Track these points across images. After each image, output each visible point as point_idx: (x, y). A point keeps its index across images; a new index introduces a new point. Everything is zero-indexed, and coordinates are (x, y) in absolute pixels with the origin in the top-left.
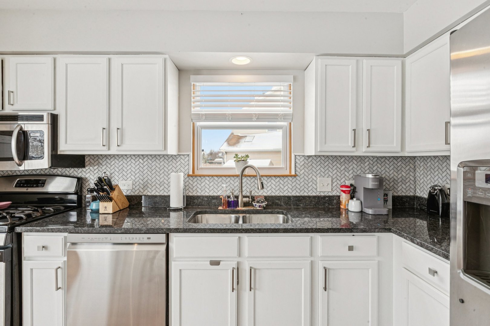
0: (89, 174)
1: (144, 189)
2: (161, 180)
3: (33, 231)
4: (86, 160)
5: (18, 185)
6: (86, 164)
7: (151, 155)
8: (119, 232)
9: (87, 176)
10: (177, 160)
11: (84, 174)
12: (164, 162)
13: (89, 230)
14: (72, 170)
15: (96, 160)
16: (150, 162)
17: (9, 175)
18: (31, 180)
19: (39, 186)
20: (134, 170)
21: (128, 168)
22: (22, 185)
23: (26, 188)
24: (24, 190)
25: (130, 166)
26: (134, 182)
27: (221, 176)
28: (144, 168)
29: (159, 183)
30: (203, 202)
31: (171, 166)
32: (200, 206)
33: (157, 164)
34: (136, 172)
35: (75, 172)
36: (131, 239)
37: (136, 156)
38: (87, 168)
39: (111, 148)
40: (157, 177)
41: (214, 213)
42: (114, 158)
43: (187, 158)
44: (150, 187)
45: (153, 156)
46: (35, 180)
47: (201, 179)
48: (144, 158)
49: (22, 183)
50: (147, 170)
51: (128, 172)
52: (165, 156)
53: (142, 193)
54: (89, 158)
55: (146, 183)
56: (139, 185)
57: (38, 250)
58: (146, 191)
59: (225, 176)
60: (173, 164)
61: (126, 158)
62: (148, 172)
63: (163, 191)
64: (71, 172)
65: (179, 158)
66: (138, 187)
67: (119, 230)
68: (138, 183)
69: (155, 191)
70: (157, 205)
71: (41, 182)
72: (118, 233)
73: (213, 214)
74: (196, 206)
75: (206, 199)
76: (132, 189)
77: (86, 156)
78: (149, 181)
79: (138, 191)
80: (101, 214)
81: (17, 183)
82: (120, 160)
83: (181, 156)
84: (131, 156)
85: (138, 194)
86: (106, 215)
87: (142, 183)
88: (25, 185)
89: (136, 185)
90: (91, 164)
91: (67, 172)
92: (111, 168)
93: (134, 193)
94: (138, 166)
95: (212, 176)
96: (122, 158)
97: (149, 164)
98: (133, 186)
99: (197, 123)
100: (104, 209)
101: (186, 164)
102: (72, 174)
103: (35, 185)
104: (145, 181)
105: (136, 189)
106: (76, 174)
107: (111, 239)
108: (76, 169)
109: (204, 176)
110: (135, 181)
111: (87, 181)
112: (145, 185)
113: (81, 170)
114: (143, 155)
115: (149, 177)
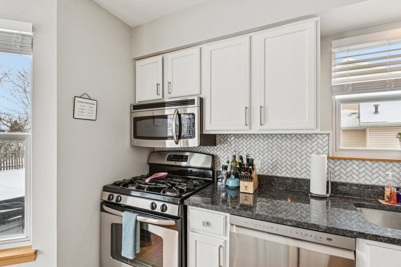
0: (219, 152)
1: (273, 169)
2: (293, 162)
3: (199, 206)
4: (217, 139)
5: (169, 159)
6: (217, 143)
7: (281, 135)
8: (289, 224)
9: (218, 154)
10: (313, 140)
11: (216, 152)
12: (296, 142)
13: (253, 215)
14: (206, 147)
15: (226, 139)
16: (280, 142)
17: (160, 151)
18: (177, 155)
19: (184, 161)
20: (262, 150)
21: (256, 148)
22: (171, 159)
23: (175, 162)
24: (173, 163)
25: (258, 146)
26: (262, 161)
27: (377, 160)
28: (274, 148)
29: (290, 164)
30: (352, 191)
31: (305, 147)
32: (347, 195)
33: (288, 144)
34: (264, 152)
35: (208, 150)
36: (304, 235)
37: (265, 136)
38: (218, 146)
39: (253, 127)
40: (288, 157)
41: (378, 208)
42: (242, 137)
43: (327, 138)
44: (280, 168)
45: (283, 136)
46: (179, 155)
47: (346, 163)
48: (273, 137)
49: (172, 158)
50: (276, 150)
51: (256, 152)
52: (297, 135)
53: (271, 173)
54: (219, 137)
55: (276, 163)
56: (268, 165)
57: (203, 225)
58: (276, 172)
59: (384, 161)
60: (308, 144)
61: (254, 137)
62: (278, 152)
63: (295, 173)
64: (204, 149)
65: (316, 138)
66: (267, 167)
67: (288, 222)
68: (266, 163)
69: (285, 173)
70: (289, 187)
71: (184, 157)
72: (287, 224)
73: (376, 209)
74: (340, 194)
75: (355, 188)
76: (260, 168)
77: (217, 135)
78: (278, 161)
79: (267, 171)
80: (241, 192)
81: (168, 158)
82: (248, 139)
83: (318, 135)
84: (259, 135)
85: (267, 174)
86: (247, 195)
87: (271, 163)
88: (174, 160)
89: (264, 165)
90: (221, 143)
91: (201, 149)
92: (240, 147)
93: (262, 172)
94: (267, 146)
95: (364, 160)
96: (250, 137)
97: (278, 144)
98: (261, 165)
99: (336, 96)
100: (244, 188)
101: (324, 145)
102: (205, 152)
103: (180, 160)
104: (274, 161)
105: (264, 169)
106: (209, 151)
107: (277, 230)
108: (209, 147)
109: (351, 159)
110: (264, 160)
111: (217, 158)
112: (274, 165)
113: (212, 148)
114: (271, 135)
115: (278, 157)
